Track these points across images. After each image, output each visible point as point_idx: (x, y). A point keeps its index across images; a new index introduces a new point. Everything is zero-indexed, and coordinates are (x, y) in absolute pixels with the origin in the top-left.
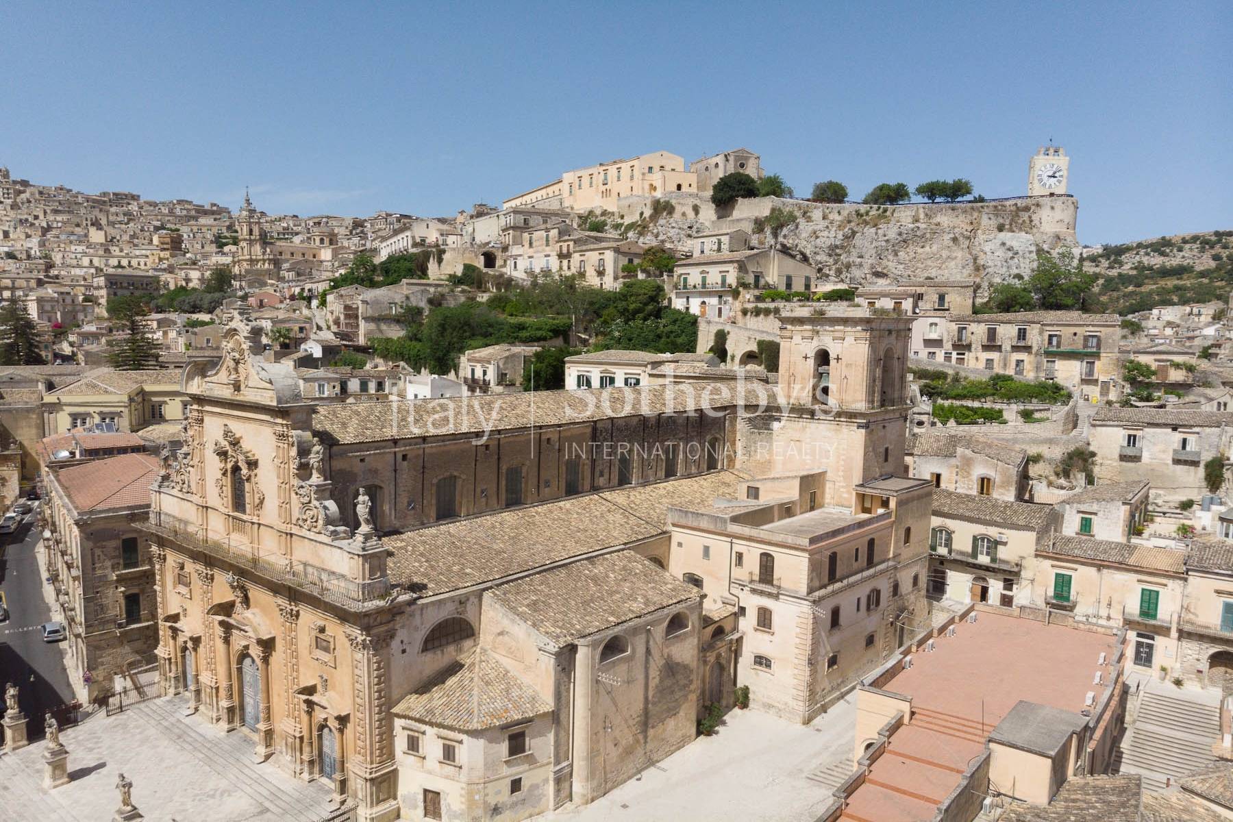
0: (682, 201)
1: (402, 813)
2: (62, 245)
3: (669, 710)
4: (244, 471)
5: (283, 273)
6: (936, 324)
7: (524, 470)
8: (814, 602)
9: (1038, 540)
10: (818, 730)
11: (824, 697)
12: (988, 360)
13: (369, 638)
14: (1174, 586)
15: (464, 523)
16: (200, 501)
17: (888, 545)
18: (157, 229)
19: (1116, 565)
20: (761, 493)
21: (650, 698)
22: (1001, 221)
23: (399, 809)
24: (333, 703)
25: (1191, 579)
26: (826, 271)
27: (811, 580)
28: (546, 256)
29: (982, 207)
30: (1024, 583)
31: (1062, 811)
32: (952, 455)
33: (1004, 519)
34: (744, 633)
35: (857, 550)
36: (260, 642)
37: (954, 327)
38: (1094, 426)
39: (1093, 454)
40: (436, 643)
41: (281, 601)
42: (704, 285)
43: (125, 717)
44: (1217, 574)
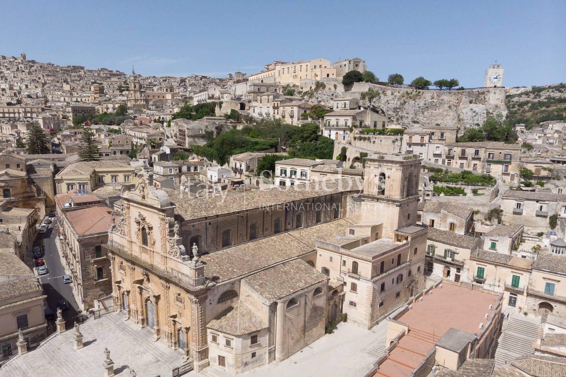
0: (329, 83)
1: (210, 363)
2: (52, 92)
3: (314, 325)
4: (147, 231)
5: (150, 107)
6: (439, 147)
7: (257, 225)
8: (374, 282)
9: (472, 253)
10: (374, 332)
11: (377, 318)
12: (461, 163)
13: (197, 300)
14: (526, 274)
15: (233, 248)
16: (129, 239)
17: (407, 256)
18: (93, 83)
19: (503, 265)
20: (355, 232)
21: (306, 320)
22: (471, 99)
23: (209, 362)
24: (184, 322)
25: (533, 272)
26: (392, 119)
27: (373, 273)
28: (268, 107)
29: (463, 92)
30: (465, 270)
31: (461, 373)
32: (439, 212)
33: (458, 243)
34: (346, 292)
35: (393, 259)
36: (154, 296)
37: (447, 149)
38: (503, 199)
39: (502, 211)
40: (223, 300)
41: (162, 281)
42: (337, 125)
43: (101, 320)
44: (544, 271)
